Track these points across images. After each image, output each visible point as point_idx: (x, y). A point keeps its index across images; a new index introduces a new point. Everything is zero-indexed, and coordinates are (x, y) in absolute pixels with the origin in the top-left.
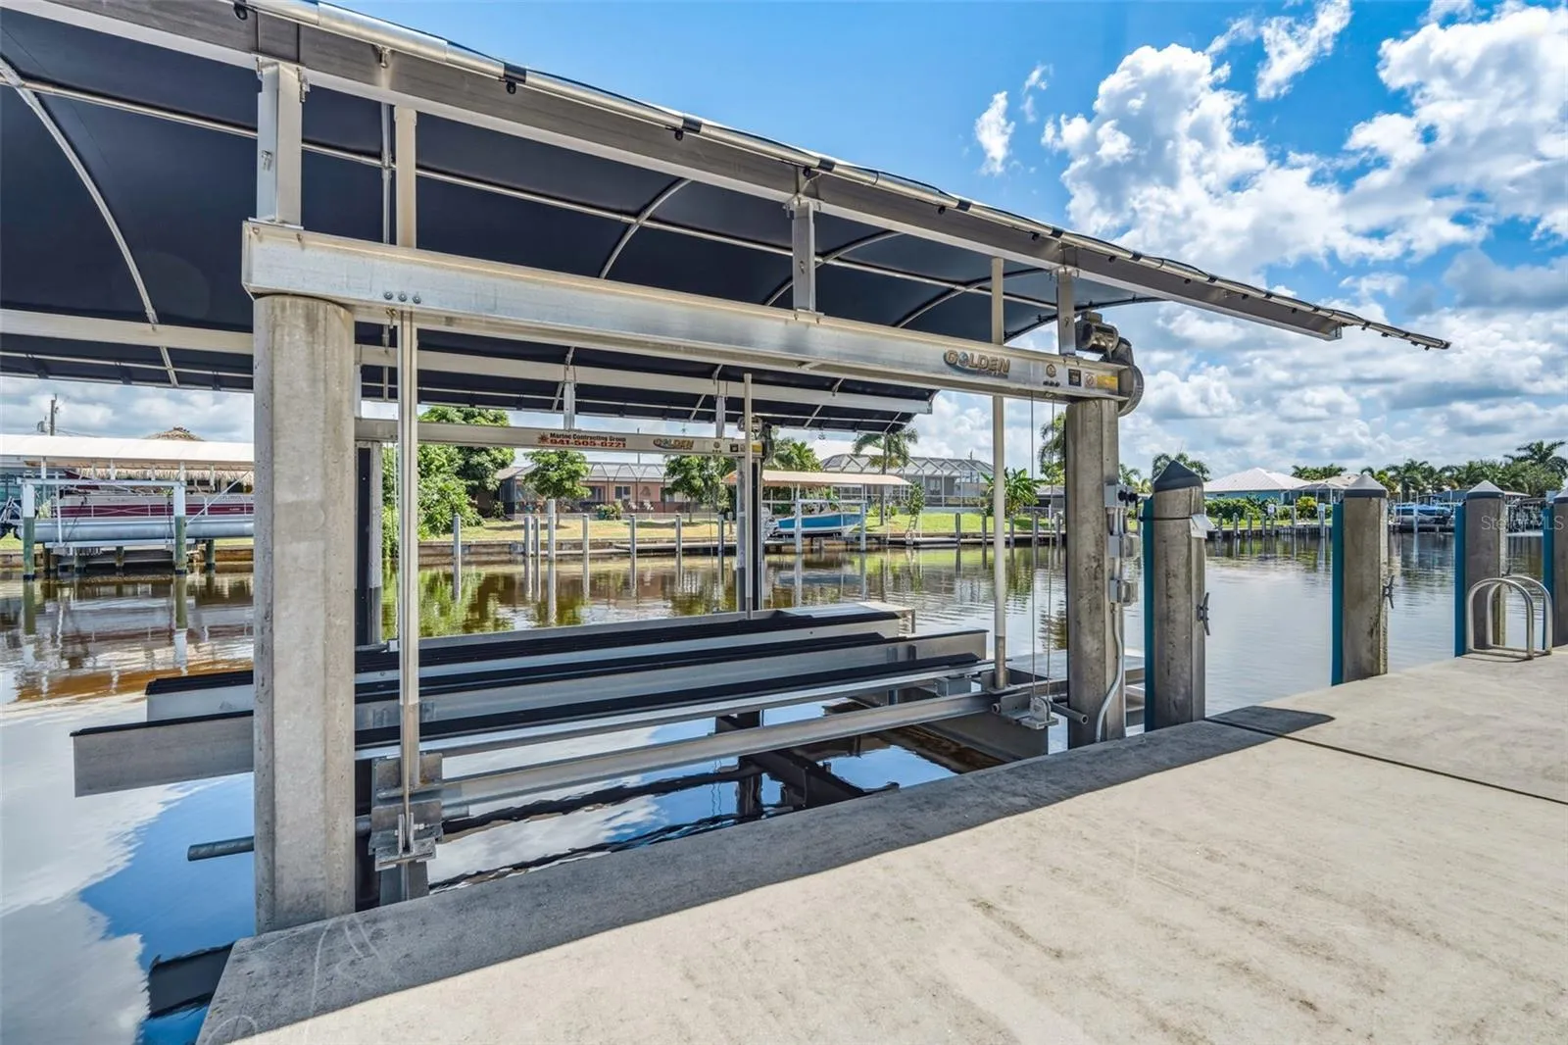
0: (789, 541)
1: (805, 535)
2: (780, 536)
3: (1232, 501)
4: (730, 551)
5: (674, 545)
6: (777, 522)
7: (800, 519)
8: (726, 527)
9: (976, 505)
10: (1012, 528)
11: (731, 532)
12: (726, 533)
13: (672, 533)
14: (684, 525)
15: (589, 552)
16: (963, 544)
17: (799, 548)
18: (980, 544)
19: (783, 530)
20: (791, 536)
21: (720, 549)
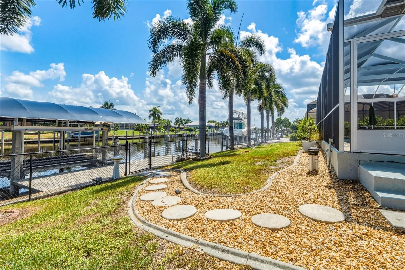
0: (77, 138)
1: (81, 137)
2: (74, 137)
3: (191, 128)
4: (58, 142)
5: (38, 140)
6: (73, 133)
7: (80, 133)
8: (56, 134)
9: (133, 128)
10: (140, 134)
11: (58, 136)
12: (56, 136)
13: (37, 136)
14: (41, 134)
15: (4, 143)
16: (127, 138)
17: (80, 140)
18: (132, 138)
19: (75, 136)
20: (77, 137)
21: (54, 141)
